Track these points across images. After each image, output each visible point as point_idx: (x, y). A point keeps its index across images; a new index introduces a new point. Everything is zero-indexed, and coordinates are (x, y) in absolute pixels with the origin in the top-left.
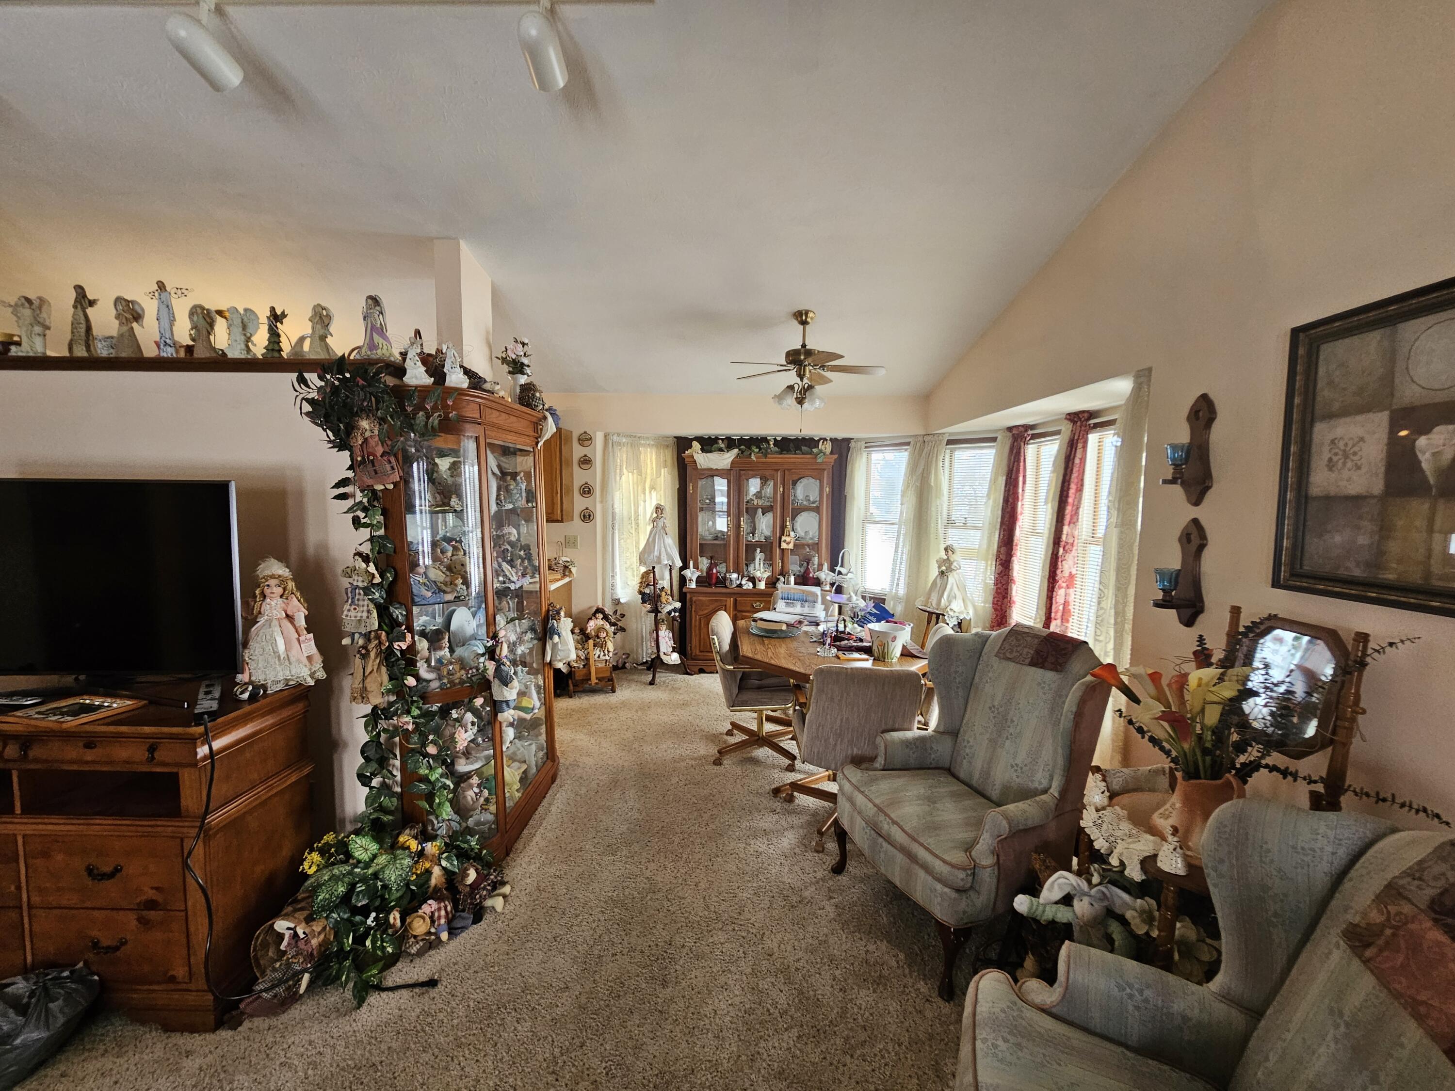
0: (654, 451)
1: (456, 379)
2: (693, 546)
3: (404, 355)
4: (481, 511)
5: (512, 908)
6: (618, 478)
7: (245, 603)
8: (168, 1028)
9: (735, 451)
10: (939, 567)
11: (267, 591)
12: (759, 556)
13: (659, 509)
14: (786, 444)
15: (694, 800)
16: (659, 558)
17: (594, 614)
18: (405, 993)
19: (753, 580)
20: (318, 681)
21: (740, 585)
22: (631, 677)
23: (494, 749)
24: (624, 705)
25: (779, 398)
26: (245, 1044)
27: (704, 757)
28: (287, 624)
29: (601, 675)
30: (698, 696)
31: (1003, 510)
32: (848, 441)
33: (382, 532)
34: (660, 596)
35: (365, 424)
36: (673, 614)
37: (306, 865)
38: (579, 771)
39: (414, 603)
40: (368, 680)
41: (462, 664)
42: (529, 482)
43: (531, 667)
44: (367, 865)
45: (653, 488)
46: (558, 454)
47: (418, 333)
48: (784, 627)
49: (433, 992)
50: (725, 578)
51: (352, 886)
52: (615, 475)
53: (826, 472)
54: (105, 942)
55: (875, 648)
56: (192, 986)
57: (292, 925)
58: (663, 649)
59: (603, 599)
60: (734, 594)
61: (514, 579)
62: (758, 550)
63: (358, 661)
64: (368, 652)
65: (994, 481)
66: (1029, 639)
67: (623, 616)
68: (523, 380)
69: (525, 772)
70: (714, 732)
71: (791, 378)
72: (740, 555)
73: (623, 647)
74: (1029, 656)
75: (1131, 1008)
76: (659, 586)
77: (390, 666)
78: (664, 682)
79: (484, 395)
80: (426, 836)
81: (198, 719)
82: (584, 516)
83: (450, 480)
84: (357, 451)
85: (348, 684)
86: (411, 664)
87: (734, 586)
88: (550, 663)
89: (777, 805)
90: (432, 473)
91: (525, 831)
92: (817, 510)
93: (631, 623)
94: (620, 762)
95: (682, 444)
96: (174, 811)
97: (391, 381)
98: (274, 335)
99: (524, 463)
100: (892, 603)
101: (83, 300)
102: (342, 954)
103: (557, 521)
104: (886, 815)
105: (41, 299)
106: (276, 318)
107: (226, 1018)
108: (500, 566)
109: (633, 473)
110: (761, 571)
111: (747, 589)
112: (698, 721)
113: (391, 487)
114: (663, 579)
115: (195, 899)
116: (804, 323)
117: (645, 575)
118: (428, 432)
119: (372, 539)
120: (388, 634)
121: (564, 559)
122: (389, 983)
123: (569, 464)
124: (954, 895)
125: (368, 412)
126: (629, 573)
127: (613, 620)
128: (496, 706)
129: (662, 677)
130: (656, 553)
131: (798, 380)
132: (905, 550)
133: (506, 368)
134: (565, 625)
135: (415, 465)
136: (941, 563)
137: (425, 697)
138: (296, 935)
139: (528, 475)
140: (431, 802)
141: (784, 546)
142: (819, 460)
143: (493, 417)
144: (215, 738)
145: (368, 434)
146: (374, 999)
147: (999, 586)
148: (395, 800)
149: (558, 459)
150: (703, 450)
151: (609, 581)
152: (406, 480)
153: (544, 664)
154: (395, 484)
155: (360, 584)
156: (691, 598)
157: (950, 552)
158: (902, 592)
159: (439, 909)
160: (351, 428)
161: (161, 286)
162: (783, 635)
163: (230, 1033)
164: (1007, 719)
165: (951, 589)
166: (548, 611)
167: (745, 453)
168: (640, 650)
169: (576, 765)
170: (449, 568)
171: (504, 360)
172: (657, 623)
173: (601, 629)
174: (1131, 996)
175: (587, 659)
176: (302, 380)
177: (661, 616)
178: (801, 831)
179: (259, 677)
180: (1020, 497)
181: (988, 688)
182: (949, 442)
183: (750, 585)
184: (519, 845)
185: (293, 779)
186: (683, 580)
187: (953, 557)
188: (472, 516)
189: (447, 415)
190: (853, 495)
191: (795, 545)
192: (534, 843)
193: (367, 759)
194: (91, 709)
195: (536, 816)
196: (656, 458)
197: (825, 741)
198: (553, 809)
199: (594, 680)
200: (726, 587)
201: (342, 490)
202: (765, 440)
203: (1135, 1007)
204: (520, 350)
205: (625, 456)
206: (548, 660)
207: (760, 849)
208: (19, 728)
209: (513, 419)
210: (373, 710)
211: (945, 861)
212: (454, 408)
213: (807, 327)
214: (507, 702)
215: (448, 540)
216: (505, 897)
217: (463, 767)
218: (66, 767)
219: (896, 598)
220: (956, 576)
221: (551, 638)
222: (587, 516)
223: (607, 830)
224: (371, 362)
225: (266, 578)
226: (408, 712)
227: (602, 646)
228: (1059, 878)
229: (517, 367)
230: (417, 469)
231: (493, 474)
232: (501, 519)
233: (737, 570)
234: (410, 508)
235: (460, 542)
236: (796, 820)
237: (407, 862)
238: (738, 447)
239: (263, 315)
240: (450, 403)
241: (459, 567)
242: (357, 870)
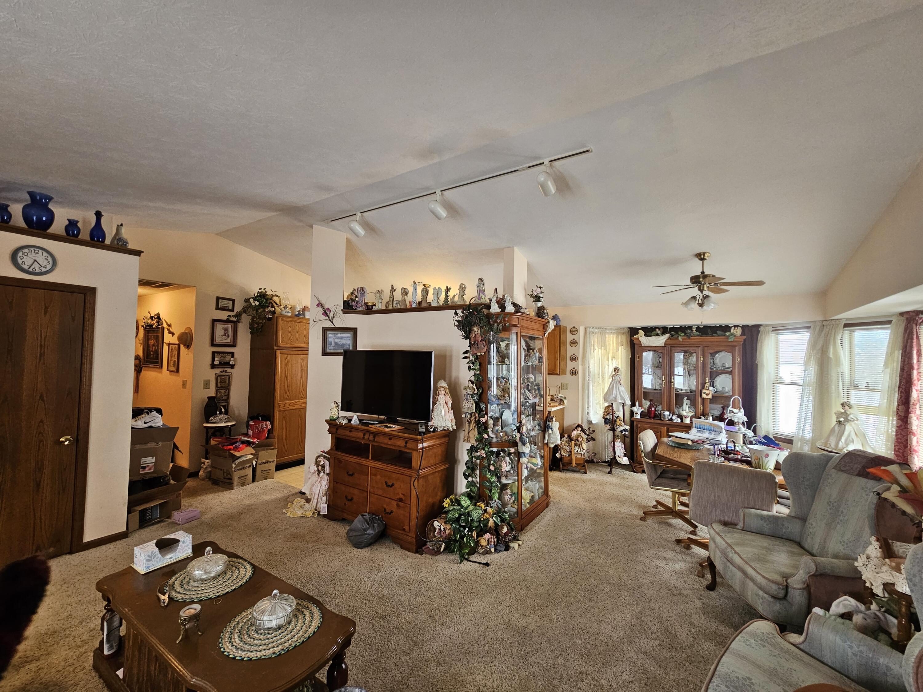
0: (615, 336)
1: (510, 309)
2: (639, 393)
3: (491, 300)
4: (517, 365)
5: (522, 550)
6: (592, 352)
7: (433, 396)
8: (402, 547)
9: (668, 335)
10: (837, 418)
11: (440, 392)
12: (686, 402)
13: (616, 370)
14: (705, 330)
15: (623, 533)
16: (615, 398)
17: (576, 428)
18: (477, 564)
19: (680, 417)
20: (453, 430)
21: (671, 420)
22: (598, 468)
23: (518, 477)
24: (591, 481)
25: (686, 304)
26: (424, 560)
27: (636, 516)
28: (445, 404)
29: (578, 462)
30: (638, 485)
31: (901, 376)
32: (758, 326)
33: (478, 372)
34: (616, 421)
35: (475, 329)
36: (624, 433)
37: (445, 503)
38: (560, 506)
39: (489, 403)
40: (470, 433)
41: (506, 434)
42: (540, 353)
43: (538, 446)
44: (466, 509)
45: (613, 357)
46: (559, 339)
47: (496, 289)
48: (690, 443)
49: (487, 568)
50: (660, 414)
51: (460, 515)
52: (591, 350)
53: (737, 348)
54: (387, 511)
55: (753, 461)
56: (410, 535)
57: (439, 525)
58: (618, 453)
59: (582, 420)
60: (667, 424)
61: (531, 398)
62: (685, 398)
63: (467, 425)
64: (471, 421)
65: (890, 354)
66: (859, 459)
67: (594, 431)
68: (539, 304)
69: (533, 497)
70: (645, 505)
71: (695, 291)
72: (672, 400)
73: (594, 450)
74: (858, 469)
75: (850, 654)
76: (615, 415)
77: (478, 428)
78: (618, 474)
79: (521, 314)
80: (487, 505)
81: (420, 434)
82: (572, 373)
83: (505, 352)
84: (472, 339)
85: (462, 435)
86: (486, 428)
87: (667, 419)
88: (547, 444)
89: (678, 548)
90: (498, 348)
91: (531, 524)
92: (731, 373)
93: (598, 436)
94: (584, 507)
95: (633, 331)
96: (410, 467)
97: (485, 311)
98: (447, 296)
99: (538, 344)
100: (800, 443)
101: (393, 290)
102: (456, 541)
103: (557, 374)
104: (732, 548)
105: (382, 290)
106: (448, 290)
107: (419, 550)
108: (525, 391)
109: (601, 349)
110: (686, 411)
111: (676, 423)
112: (635, 497)
113: (483, 354)
114: (618, 411)
115: (414, 500)
116: (703, 259)
117: (607, 408)
118: (498, 332)
119: (475, 375)
120: (478, 414)
121: (560, 395)
122: (471, 559)
123: (565, 344)
124: (770, 599)
125: (476, 324)
126: (598, 406)
127: (587, 433)
128: (519, 455)
129: (616, 471)
130: (614, 396)
131: (699, 293)
132: (810, 403)
133: (532, 299)
134: (555, 425)
135: (492, 345)
136: (839, 415)
137: (490, 444)
138: (440, 529)
139: (540, 351)
140: (491, 491)
141: (704, 396)
142: (731, 340)
143: (524, 323)
144: (425, 441)
145: (476, 333)
146: (465, 562)
147: (900, 436)
148: (476, 488)
149: (558, 341)
150: (645, 335)
151: (586, 410)
152: (489, 351)
153: (544, 444)
154: (485, 353)
155: (470, 393)
156: (637, 425)
157: (847, 407)
158: (808, 434)
159: (491, 538)
160: (471, 330)
161: (414, 282)
162: (689, 448)
163: (420, 556)
164: (838, 511)
165: (849, 435)
166: (547, 417)
167: (674, 337)
168: (604, 453)
169: (559, 502)
170: (503, 390)
171: (531, 296)
172: (614, 437)
173: (579, 436)
174: (851, 647)
175: (571, 452)
176: (456, 314)
177: (616, 433)
178: (691, 565)
179: (436, 424)
180: (916, 367)
181: (827, 490)
182: (846, 326)
183: (679, 420)
184: (528, 528)
185: (442, 468)
186: (632, 413)
187: (849, 411)
188: (513, 368)
189: (505, 324)
190: (763, 365)
191: (713, 396)
192: (534, 529)
193: (468, 467)
194: (390, 427)
195: (537, 519)
196: (616, 341)
197: (704, 508)
198: (545, 518)
199: (574, 464)
200: (661, 420)
201: (465, 355)
202: (690, 328)
203: (853, 653)
204: (539, 290)
205: (596, 339)
206: (546, 441)
207: (660, 565)
208: (374, 430)
209: (533, 323)
210: (471, 447)
211: (764, 577)
212: (508, 321)
213: (705, 261)
214: (524, 453)
215: (503, 378)
216: (519, 545)
217: (504, 481)
218: (383, 446)
219: (803, 440)
220: (853, 425)
221: (548, 431)
222: (574, 373)
223: (571, 534)
224: (478, 305)
225: (440, 387)
226: (484, 449)
227: (580, 445)
228: (844, 600)
229: (537, 299)
230: (493, 347)
231: (524, 349)
232: (527, 370)
233: (669, 410)
234: (489, 363)
235: (508, 379)
236: (689, 559)
237: (480, 511)
238: (669, 333)
239: (444, 289)
240: (506, 319)
241: (507, 389)
242: (462, 510)
